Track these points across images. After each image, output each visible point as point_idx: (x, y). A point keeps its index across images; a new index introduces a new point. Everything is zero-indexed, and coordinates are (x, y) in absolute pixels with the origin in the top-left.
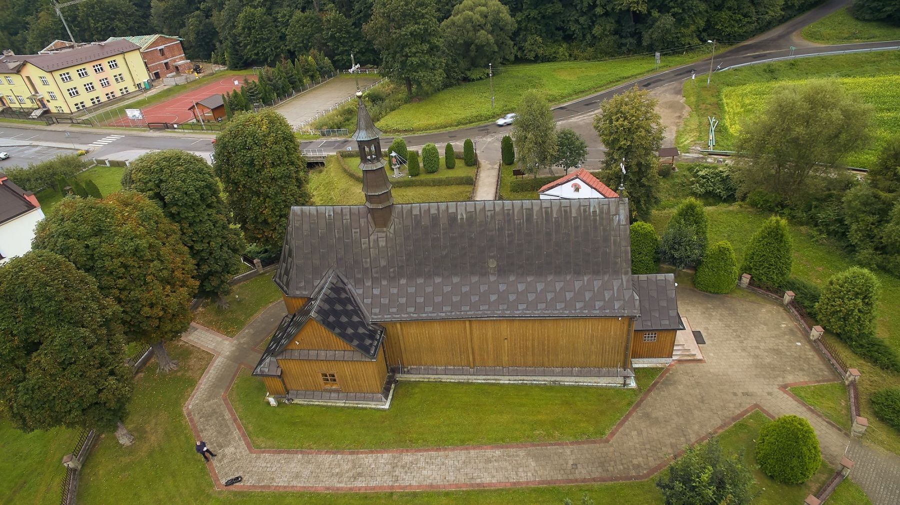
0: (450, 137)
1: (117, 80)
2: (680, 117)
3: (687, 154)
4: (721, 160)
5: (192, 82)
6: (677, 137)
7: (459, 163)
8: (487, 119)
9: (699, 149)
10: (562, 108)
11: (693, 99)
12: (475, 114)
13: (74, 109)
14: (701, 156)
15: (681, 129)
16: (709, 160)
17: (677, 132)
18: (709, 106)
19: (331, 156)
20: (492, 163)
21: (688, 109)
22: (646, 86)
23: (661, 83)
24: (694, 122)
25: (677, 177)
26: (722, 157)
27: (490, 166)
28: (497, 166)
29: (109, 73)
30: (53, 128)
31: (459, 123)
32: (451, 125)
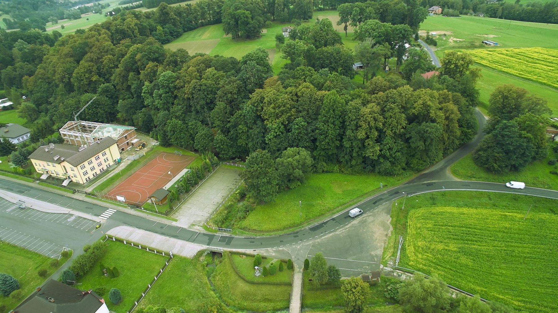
0: (281, 241)
1: (105, 161)
2: (387, 235)
3: (386, 268)
4: (400, 274)
5: (142, 157)
6: (383, 253)
7: (285, 267)
8: (298, 225)
9: (392, 264)
10: (333, 219)
11: (395, 219)
12: (292, 222)
13: (85, 181)
14: (392, 270)
15: (386, 246)
16: (395, 274)
17: (384, 248)
18: (401, 226)
19: (226, 252)
20: (300, 268)
21: (391, 229)
22: (374, 203)
23: (382, 201)
24: (393, 240)
25: (379, 286)
26: (401, 272)
27: (298, 270)
28: (301, 270)
29: (102, 158)
30: (76, 196)
31: (285, 228)
32: (281, 230)
